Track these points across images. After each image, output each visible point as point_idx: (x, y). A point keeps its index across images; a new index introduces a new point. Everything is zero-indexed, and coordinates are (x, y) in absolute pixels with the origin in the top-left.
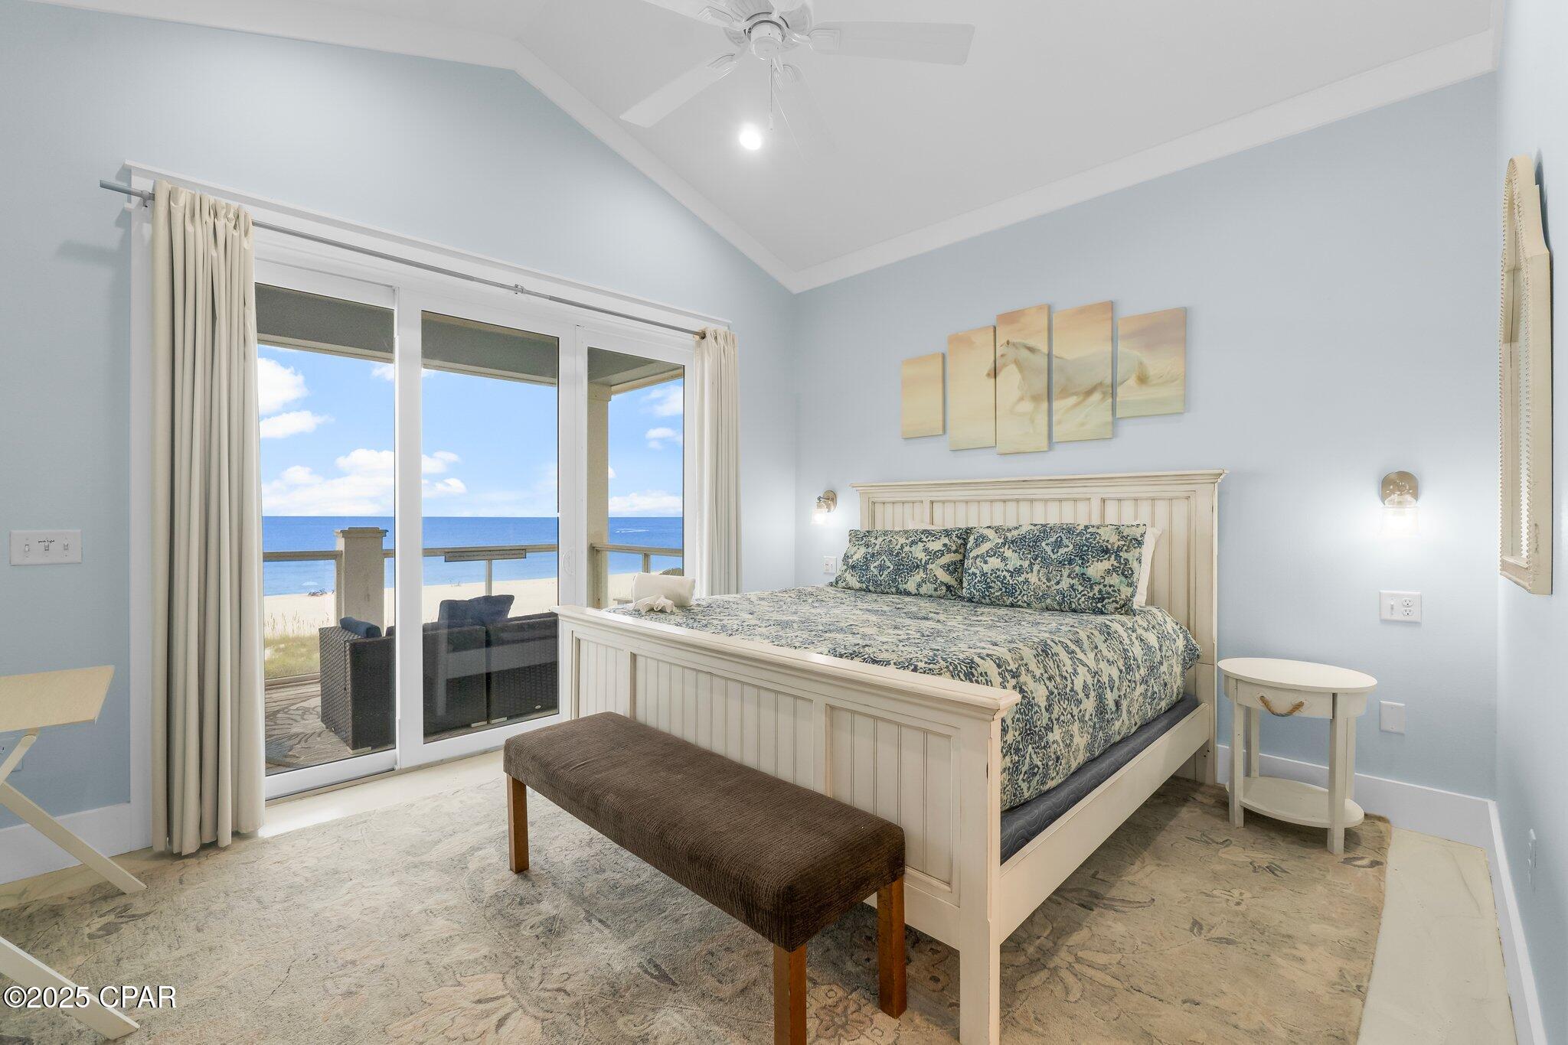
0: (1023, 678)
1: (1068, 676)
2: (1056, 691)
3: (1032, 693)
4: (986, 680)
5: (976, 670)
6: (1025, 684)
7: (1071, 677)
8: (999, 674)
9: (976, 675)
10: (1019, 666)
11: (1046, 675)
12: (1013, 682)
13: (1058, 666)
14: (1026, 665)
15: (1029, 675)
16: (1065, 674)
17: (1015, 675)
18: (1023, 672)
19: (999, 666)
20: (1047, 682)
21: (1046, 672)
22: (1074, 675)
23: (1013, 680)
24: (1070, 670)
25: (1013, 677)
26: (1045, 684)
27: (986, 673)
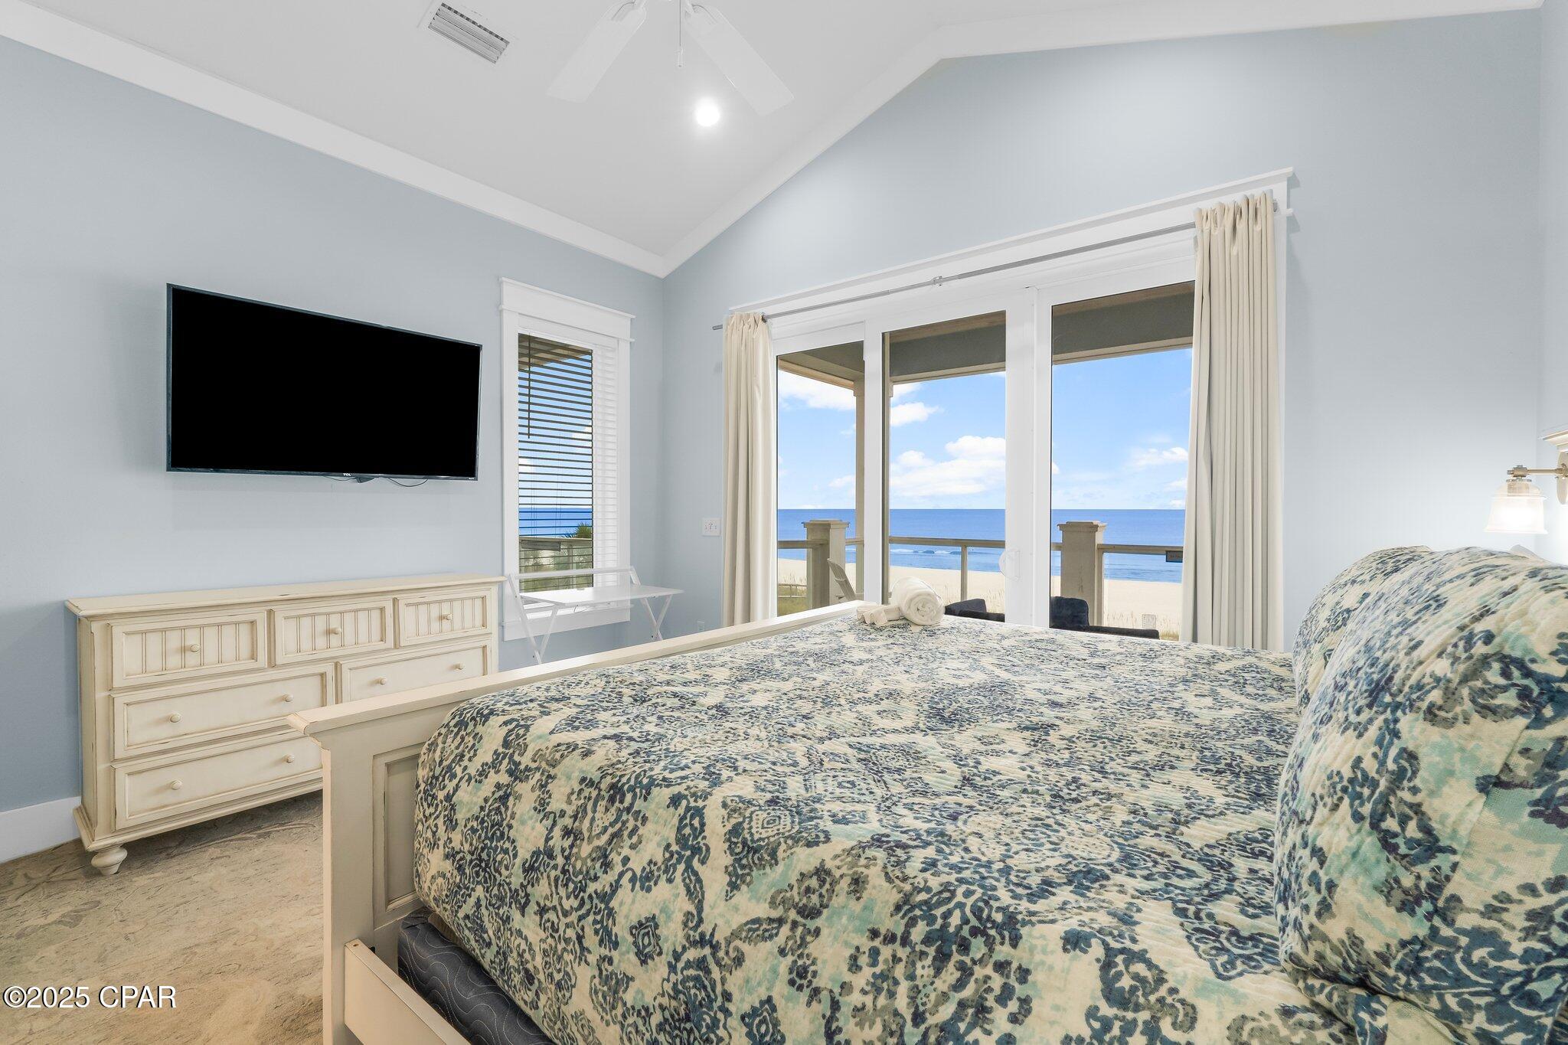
0: (522, 788)
1: (619, 868)
2: (560, 860)
3: (513, 817)
4: (474, 745)
5: (475, 725)
6: (518, 797)
7: (621, 875)
8: (496, 751)
9: (469, 730)
10: (538, 769)
11: (567, 821)
12: (504, 778)
13: (617, 835)
14: (549, 777)
15: (537, 793)
16: (616, 858)
17: (517, 774)
18: (532, 782)
19: (506, 744)
20: (557, 832)
21: (575, 817)
22: (633, 880)
23: (507, 775)
24: (637, 864)
25: (510, 773)
26: (551, 830)
27: (481, 737)
